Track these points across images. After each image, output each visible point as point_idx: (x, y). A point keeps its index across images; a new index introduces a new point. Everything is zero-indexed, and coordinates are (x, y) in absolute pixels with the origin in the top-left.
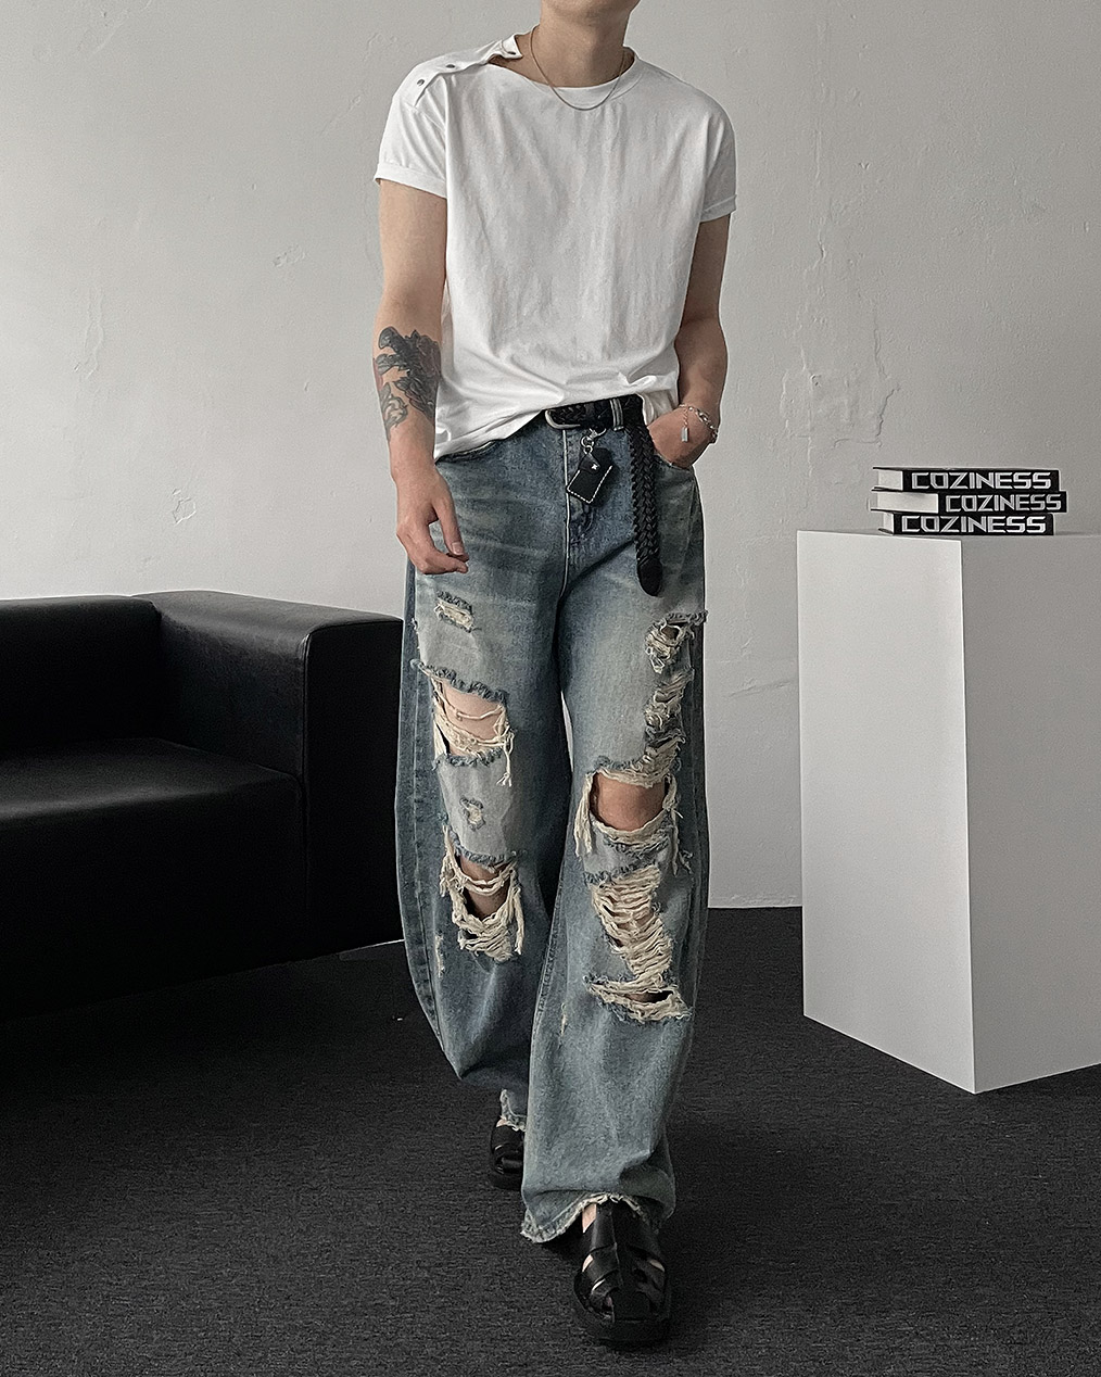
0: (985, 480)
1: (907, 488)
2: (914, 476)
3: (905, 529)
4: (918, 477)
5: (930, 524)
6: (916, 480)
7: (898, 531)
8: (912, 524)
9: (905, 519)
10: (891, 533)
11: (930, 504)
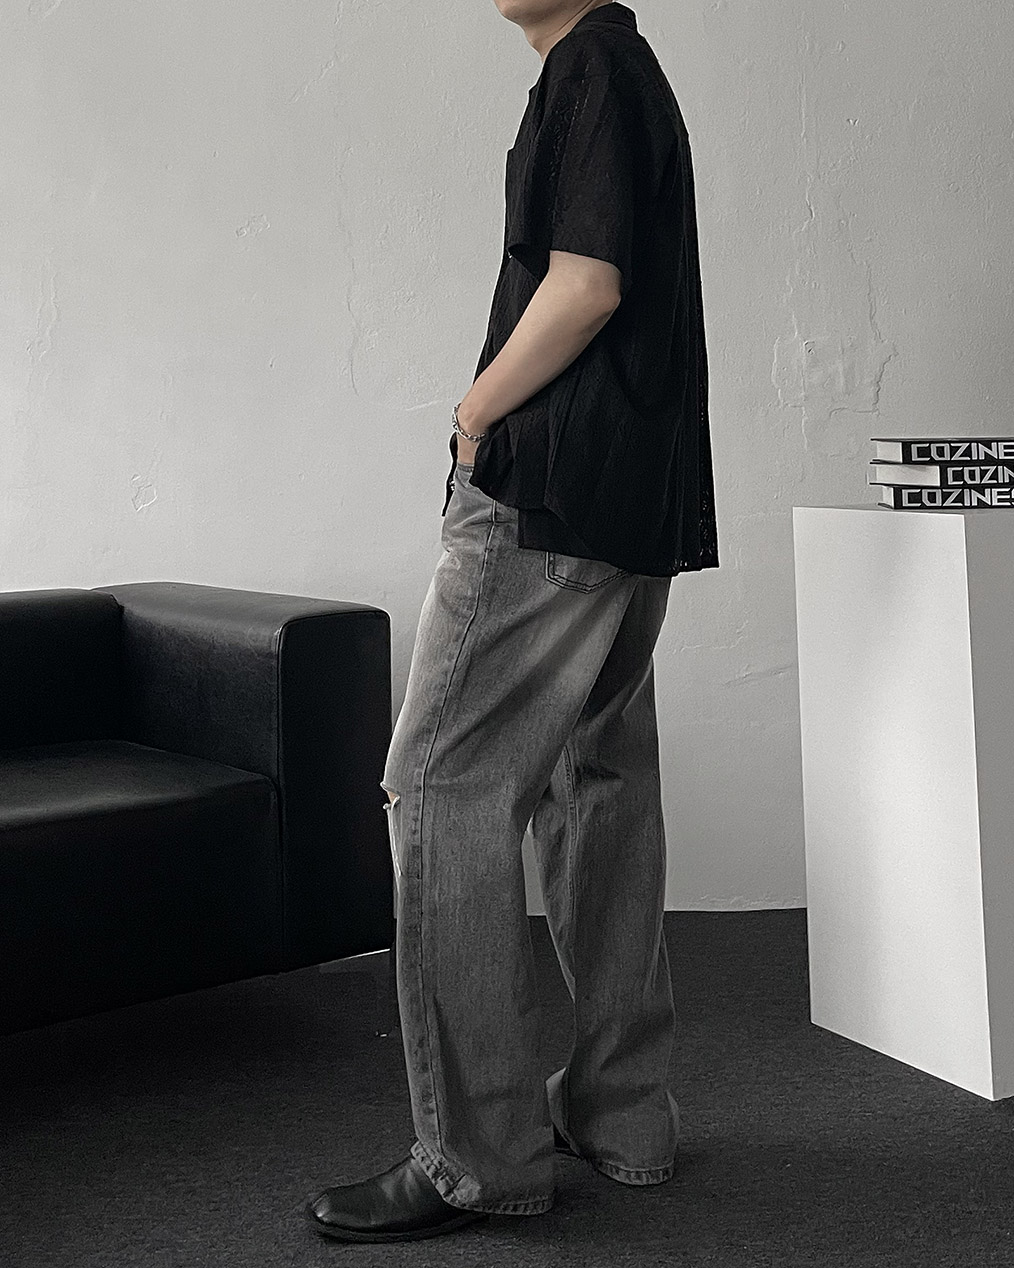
0: (988, 451)
1: (907, 460)
2: (914, 448)
3: (905, 503)
4: (918, 448)
5: (932, 497)
6: (914, 452)
7: (898, 506)
8: (913, 498)
9: (905, 493)
10: (889, 507)
11: (932, 477)
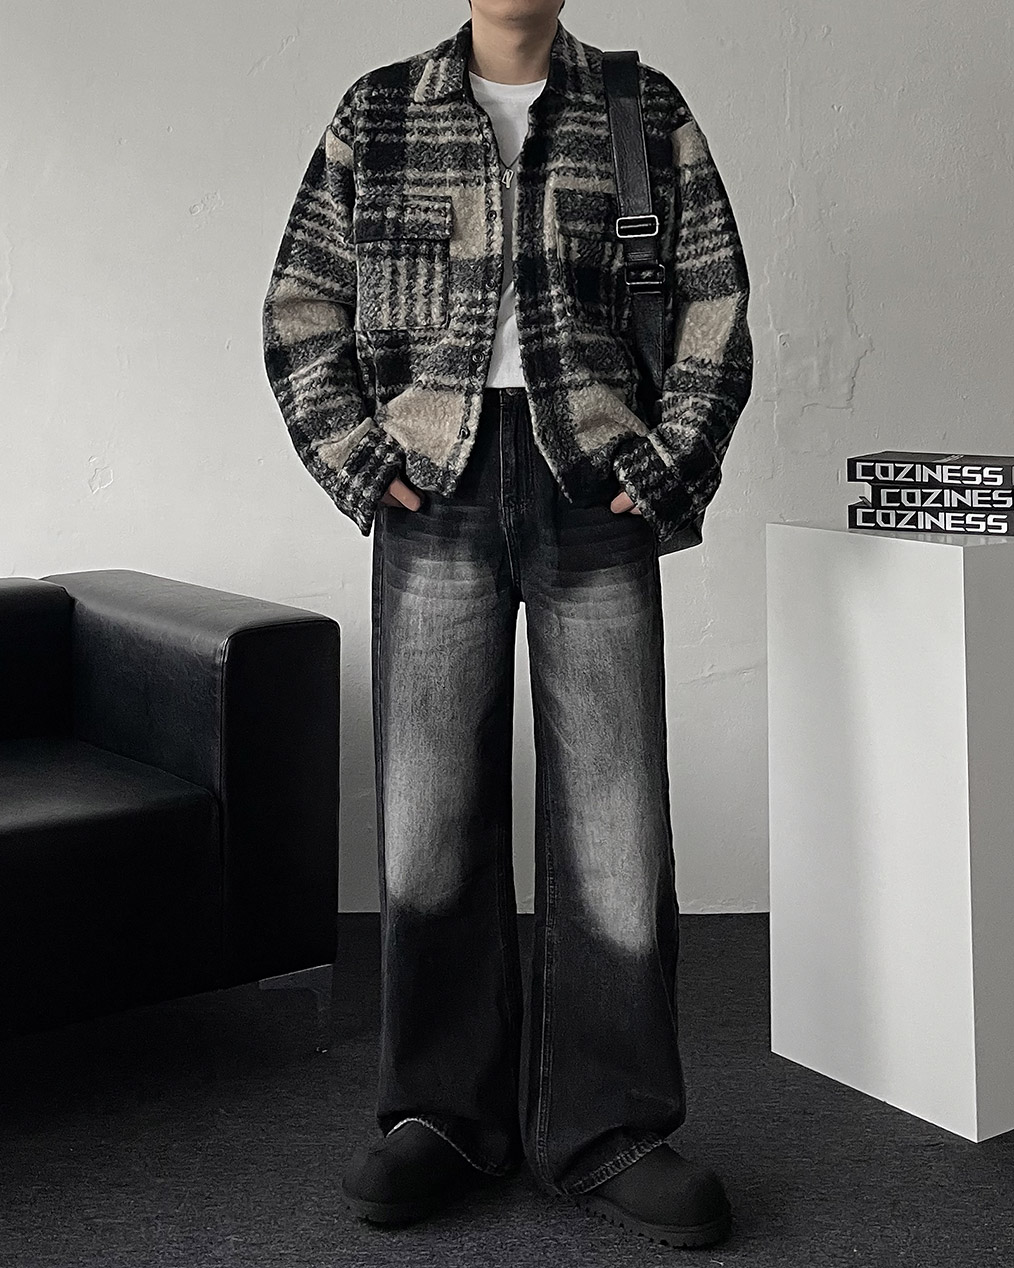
0: (932, 473)
1: (852, 477)
2: (859, 465)
3: (860, 523)
4: (863, 466)
6: (860, 470)
7: (852, 525)
8: (867, 518)
